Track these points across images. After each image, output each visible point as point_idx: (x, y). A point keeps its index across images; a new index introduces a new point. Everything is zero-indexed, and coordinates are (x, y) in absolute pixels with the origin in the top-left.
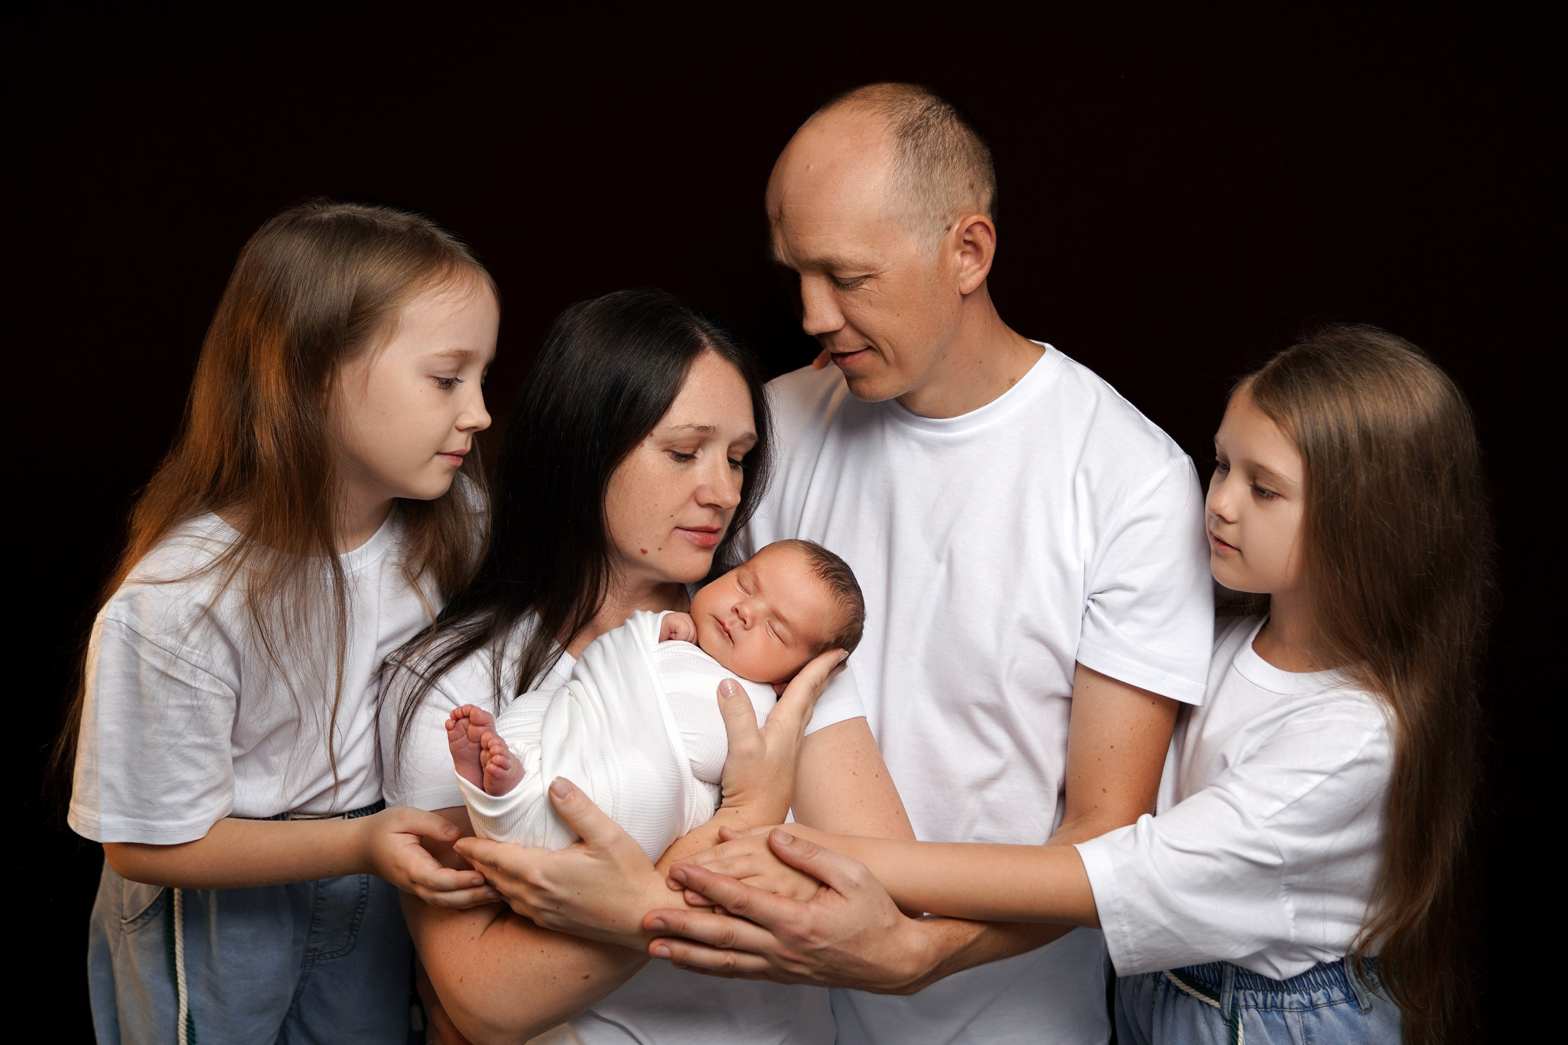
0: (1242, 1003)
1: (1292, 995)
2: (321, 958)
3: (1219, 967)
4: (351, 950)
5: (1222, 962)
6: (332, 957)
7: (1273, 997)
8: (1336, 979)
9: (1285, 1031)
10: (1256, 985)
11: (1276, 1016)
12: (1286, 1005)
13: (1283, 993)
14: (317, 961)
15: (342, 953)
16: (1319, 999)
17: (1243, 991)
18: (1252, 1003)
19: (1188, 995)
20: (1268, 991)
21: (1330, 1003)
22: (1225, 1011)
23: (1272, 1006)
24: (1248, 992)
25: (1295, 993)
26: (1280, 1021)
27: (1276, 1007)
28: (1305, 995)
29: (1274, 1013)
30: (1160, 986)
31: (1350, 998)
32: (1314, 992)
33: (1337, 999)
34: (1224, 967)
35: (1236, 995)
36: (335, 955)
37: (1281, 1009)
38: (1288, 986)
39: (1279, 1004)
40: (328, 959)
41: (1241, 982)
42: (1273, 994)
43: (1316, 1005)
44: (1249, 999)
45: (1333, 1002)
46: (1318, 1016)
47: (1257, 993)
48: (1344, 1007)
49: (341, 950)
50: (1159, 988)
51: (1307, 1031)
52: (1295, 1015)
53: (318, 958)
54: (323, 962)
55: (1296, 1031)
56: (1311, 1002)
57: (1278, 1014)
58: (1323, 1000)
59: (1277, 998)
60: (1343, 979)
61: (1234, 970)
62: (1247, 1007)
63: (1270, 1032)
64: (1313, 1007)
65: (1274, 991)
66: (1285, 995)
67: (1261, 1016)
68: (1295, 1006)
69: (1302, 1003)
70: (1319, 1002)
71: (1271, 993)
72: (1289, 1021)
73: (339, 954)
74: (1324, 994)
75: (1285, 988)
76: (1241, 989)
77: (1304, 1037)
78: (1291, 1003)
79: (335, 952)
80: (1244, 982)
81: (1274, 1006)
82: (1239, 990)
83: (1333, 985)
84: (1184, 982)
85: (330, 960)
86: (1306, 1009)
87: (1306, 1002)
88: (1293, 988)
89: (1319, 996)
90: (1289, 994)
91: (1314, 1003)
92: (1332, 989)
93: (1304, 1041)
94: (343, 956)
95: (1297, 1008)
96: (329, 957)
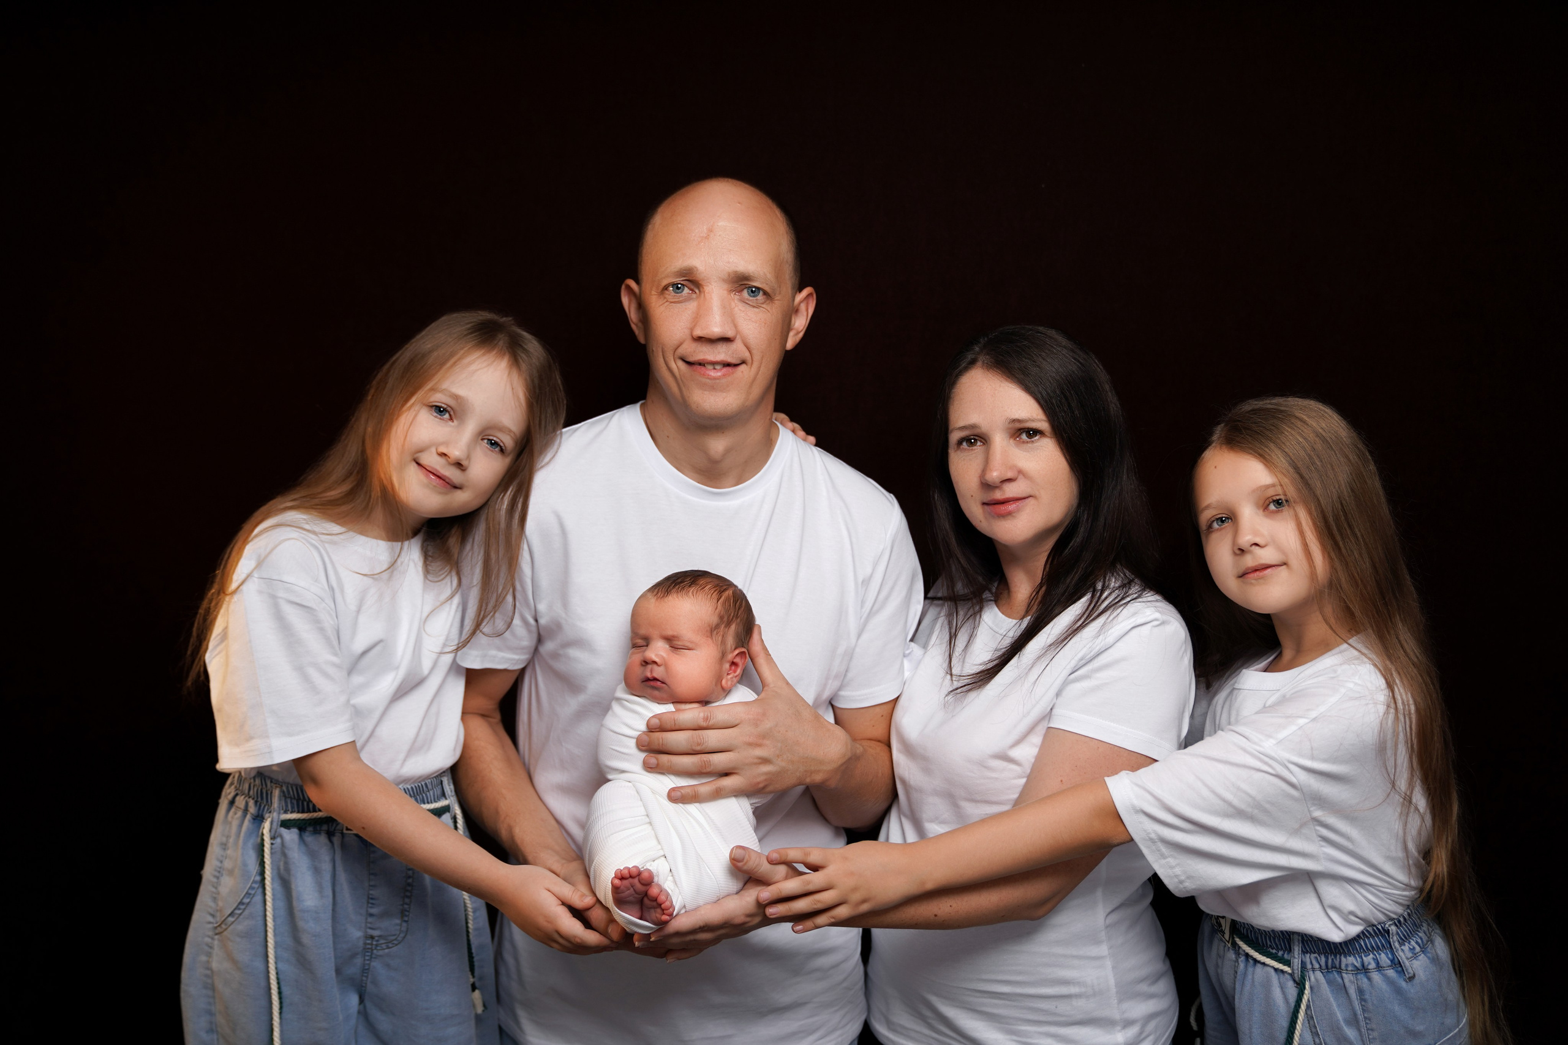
0: (1309, 966)
1: (1348, 957)
2: (378, 948)
3: (1287, 936)
4: (404, 937)
5: (1290, 932)
6: (388, 948)
7: (1333, 959)
8: (1383, 946)
9: (1343, 988)
10: (1319, 950)
11: (1337, 976)
12: (1343, 967)
13: (1341, 955)
14: (375, 951)
15: (395, 942)
16: (1369, 964)
17: (1309, 955)
18: (1317, 966)
19: (1264, 964)
20: (1328, 954)
21: (1379, 967)
22: (1296, 975)
23: (1332, 967)
24: (1313, 956)
25: (1350, 956)
26: (1340, 980)
27: (1335, 967)
28: (1358, 959)
29: (1335, 973)
30: (1240, 958)
31: (1395, 965)
32: (1365, 956)
33: (1385, 966)
34: (1291, 936)
35: (1304, 960)
36: (390, 945)
37: (1339, 970)
38: (1344, 950)
39: (1338, 966)
40: (384, 949)
41: (1307, 947)
42: (1333, 957)
43: (1367, 969)
44: (1314, 962)
45: (1381, 967)
46: (1369, 979)
47: (1320, 956)
48: (1391, 973)
49: (396, 939)
50: (1240, 960)
51: (1360, 992)
52: (1350, 976)
53: (376, 949)
54: (381, 953)
55: (1352, 991)
56: (1363, 965)
57: (1338, 974)
58: (1373, 965)
59: (1336, 960)
60: (1388, 946)
61: (1300, 938)
62: (1313, 970)
63: (1332, 991)
64: (1364, 970)
65: (1333, 953)
66: (1343, 959)
67: (1324, 976)
68: (1350, 968)
69: (1356, 966)
70: (1370, 967)
71: (1331, 956)
72: (1346, 981)
73: (393, 944)
74: (1374, 959)
75: (1341, 951)
76: (1307, 953)
77: (1358, 997)
78: (1347, 965)
79: (390, 942)
80: (1309, 947)
81: (1334, 967)
82: (1306, 955)
83: (1381, 950)
84: (1260, 953)
85: (386, 951)
86: (1359, 971)
87: (1358, 965)
88: (1348, 951)
89: (1369, 959)
90: (1345, 957)
91: (1366, 967)
92: (1380, 954)
93: (1359, 1001)
94: (396, 945)
95: (1352, 971)
96: (385, 947)
